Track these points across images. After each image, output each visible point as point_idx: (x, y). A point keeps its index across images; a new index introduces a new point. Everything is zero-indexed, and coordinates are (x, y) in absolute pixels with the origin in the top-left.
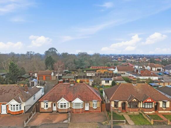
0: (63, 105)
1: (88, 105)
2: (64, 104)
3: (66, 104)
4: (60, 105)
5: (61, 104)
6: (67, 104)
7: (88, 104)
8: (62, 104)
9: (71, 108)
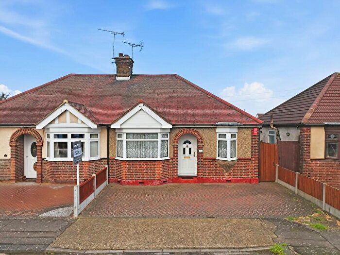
0: (69, 140)
1: (194, 150)
2: (73, 136)
3: (82, 136)
4: (52, 140)
5: (58, 136)
6: (87, 136)
7: (194, 146)
8: (65, 136)
9: (108, 159)
